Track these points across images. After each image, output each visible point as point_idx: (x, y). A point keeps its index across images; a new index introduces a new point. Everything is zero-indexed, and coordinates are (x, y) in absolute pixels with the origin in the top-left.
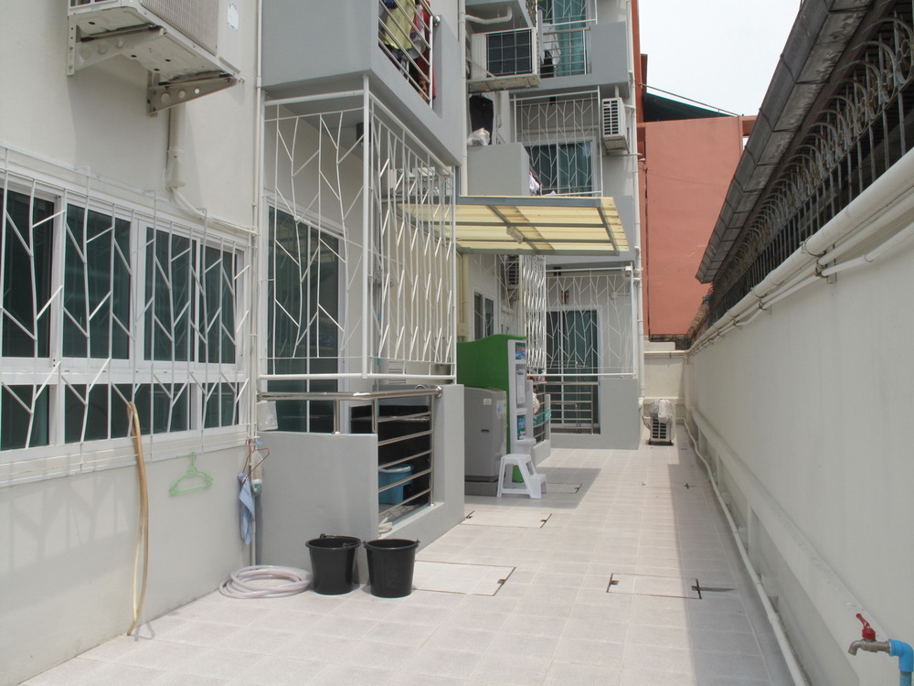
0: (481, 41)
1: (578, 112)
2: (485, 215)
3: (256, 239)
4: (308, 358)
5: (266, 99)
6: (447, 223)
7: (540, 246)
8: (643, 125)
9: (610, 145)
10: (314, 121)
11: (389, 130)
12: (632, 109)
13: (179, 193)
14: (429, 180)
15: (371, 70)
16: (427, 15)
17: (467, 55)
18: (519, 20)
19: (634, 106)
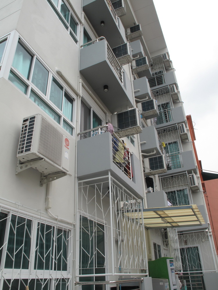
0: (147, 160)
1: (181, 179)
2: (153, 215)
3: (75, 226)
4: (94, 268)
5: (79, 181)
6: (141, 219)
7: (174, 224)
8: (203, 182)
9: (193, 189)
10: (94, 187)
11: (118, 188)
12: (199, 177)
13: (49, 210)
14: (133, 204)
15: (111, 169)
16: (128, 152)
17: (143, 165)
18: (158, 153)
19: (199, 176)
